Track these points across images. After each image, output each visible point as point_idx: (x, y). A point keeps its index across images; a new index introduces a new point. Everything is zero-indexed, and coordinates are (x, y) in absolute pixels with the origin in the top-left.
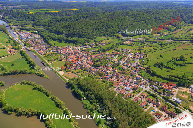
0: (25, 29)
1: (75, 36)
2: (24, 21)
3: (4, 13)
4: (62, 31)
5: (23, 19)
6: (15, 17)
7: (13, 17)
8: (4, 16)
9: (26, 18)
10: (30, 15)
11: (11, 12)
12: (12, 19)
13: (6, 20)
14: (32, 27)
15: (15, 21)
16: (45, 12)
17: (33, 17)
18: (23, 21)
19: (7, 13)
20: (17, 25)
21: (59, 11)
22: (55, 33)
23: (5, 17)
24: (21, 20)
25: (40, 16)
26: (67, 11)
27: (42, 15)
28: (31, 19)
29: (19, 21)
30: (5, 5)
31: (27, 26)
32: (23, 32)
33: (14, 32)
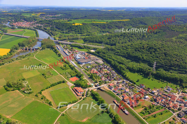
0: (77, 47)
1: (172, 69)
2: (71, 34)
3: (46, 23)
4: (141, 57)
5: (68, 31)
6: (59, 29)
7: (57, 28)
8: (45, 26)
9: (72, 30)
10: (77, 26)
11: (52, 22)
12: (56, 31)
13: (49, 31)
14: (85, 43)
15: (60, 33)
16: (91, 22)
17: (81, 29)
18: (69, 33)
19: (49, 24)
20: (65, 40)
21: (107, 22)
22: (127, 58)
23: (48, 28)
24: (67, 33)
25: (88, 28)
26: (117, 21)
27: (90, 28)
28: (79, 31)
29: (65, 34)
30: (44, 14)
31: (77, 41)
32: (76, 51)
33: (64, 50)
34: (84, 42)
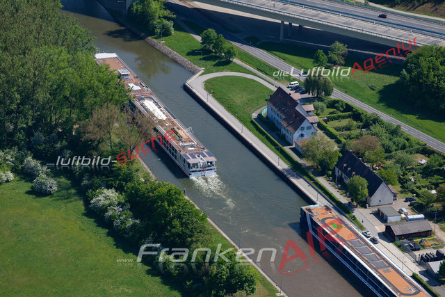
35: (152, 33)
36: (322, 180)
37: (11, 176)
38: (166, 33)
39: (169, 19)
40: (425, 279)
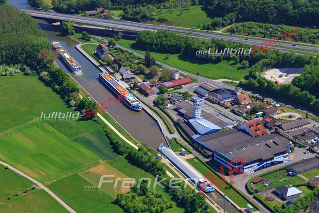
20: (91, 6)
31: (165, 14)
32: (177, 76)
33: (105, 74)
34: (209, 21)
35: (69, 34)
36: (108, 68)
37: (19, 71)
38: (73, 34)
39: (73, 30)
40: (129, 89)
